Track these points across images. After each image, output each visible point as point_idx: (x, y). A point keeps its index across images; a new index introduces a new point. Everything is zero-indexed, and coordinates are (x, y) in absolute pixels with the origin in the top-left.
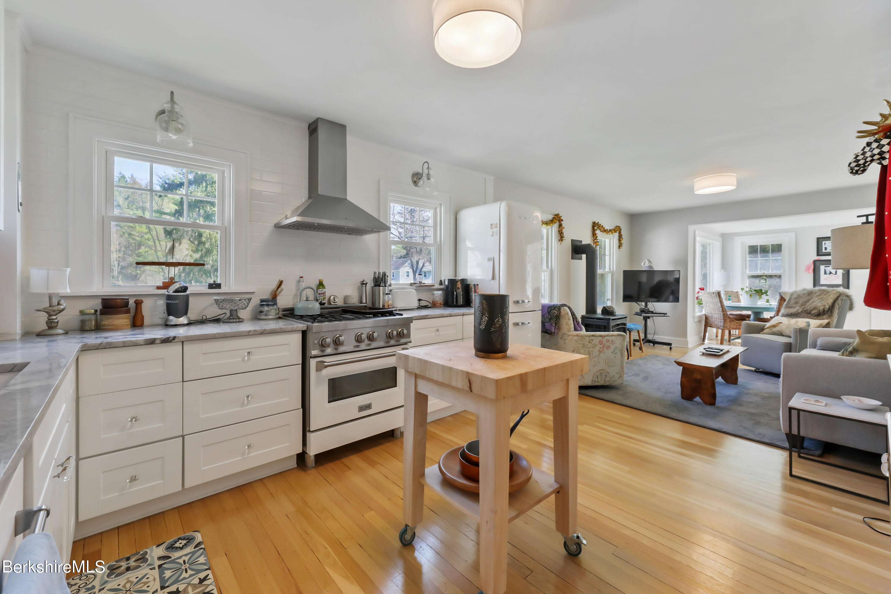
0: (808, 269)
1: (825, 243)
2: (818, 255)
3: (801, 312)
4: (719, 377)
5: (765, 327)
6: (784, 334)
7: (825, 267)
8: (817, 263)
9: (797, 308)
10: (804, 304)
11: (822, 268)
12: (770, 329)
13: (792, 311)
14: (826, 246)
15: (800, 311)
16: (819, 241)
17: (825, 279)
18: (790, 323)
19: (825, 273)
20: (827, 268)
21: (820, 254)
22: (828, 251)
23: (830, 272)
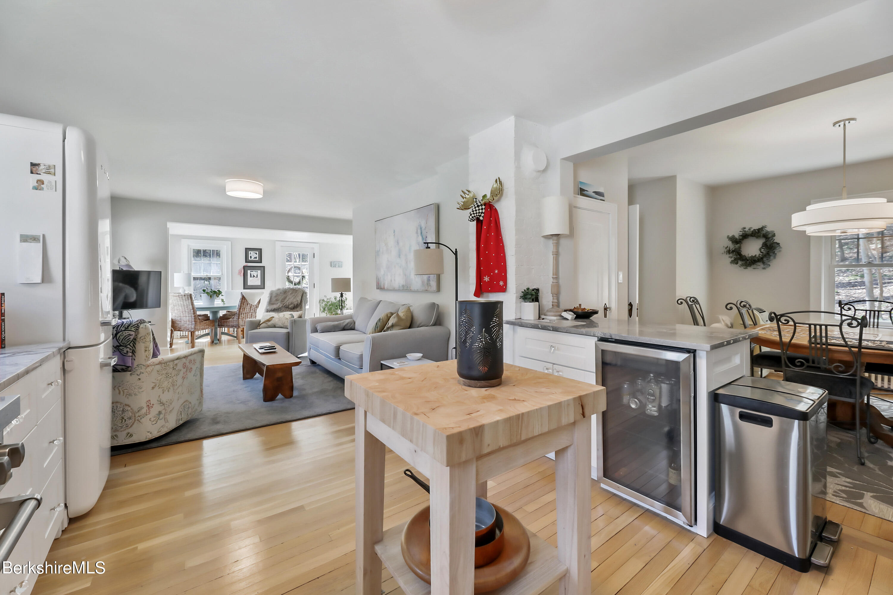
0: (240, 273)
1: (250, 253)
2: (246, 262)
3: (282, 307)
4: (256, 374)
5: (261, 323)
6: (277, 326)
7: (251, 271)
8: (246, 268)
9: (279, 304)
10: (283, 300)
11: (249, 272)
12: (266, 324)
13: (275, 306)
14: (250, 255)
16: (247, 250)
17: (251, 281)
18: (280, 316)
19: (251, 277)
20: (251, 272)
21: (247, 261)
22: (252, 259)
23: (254, 275)
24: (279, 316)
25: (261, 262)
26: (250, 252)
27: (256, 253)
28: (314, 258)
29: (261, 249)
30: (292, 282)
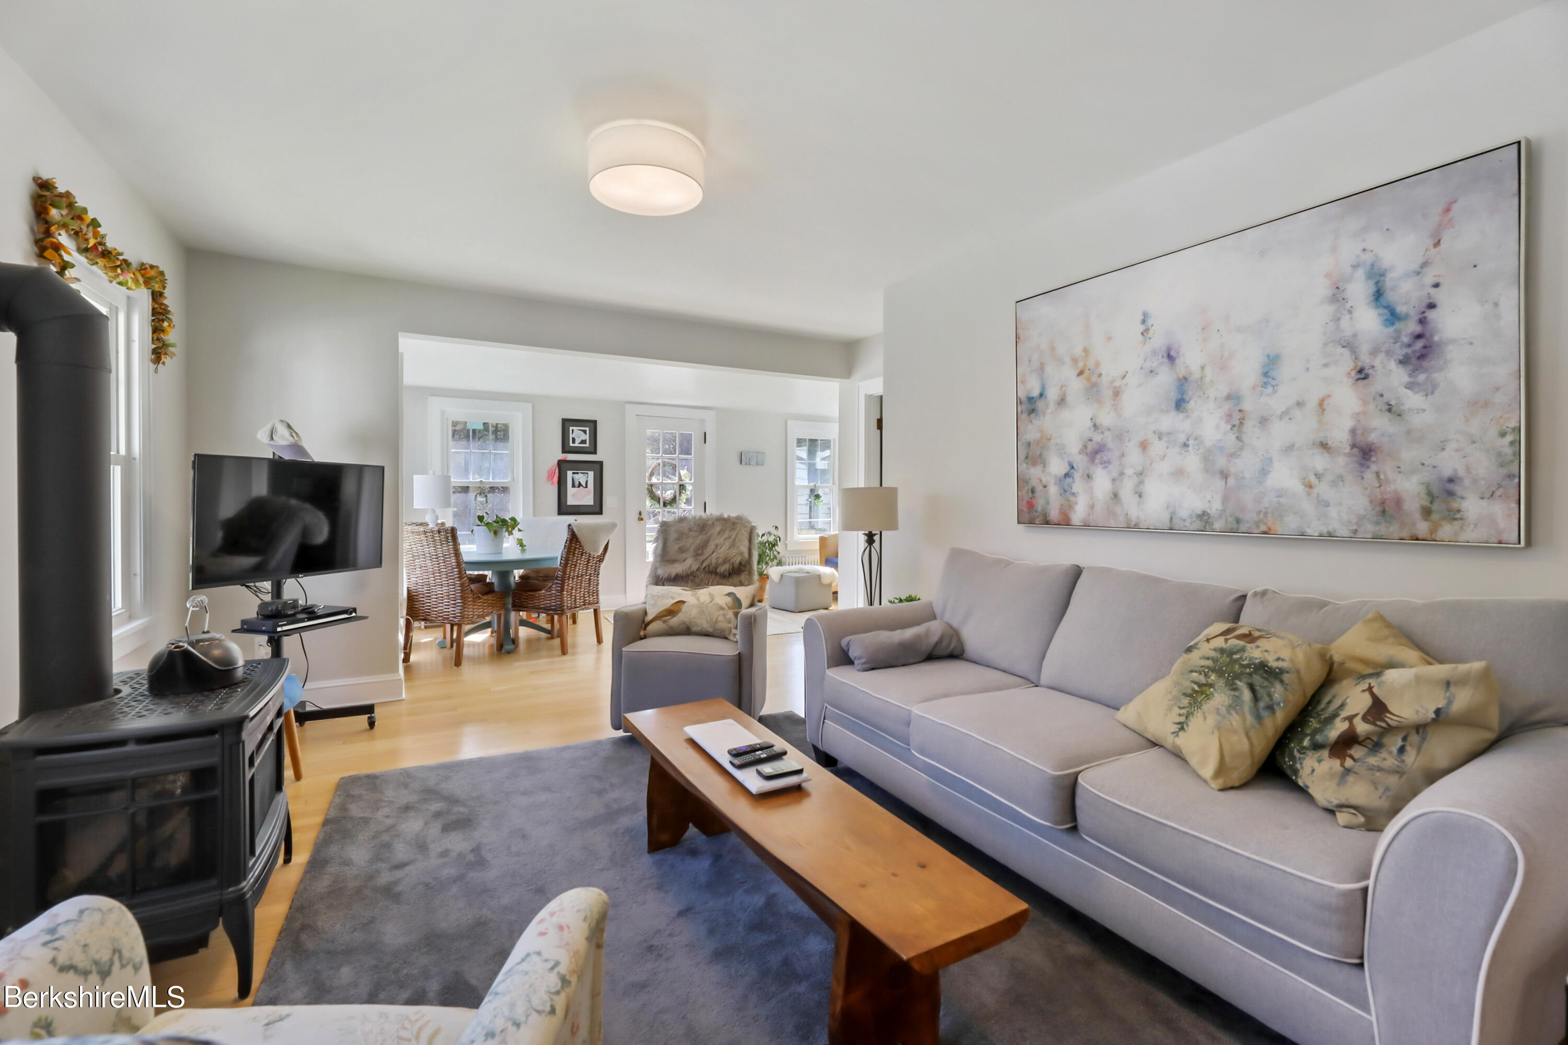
0: (550, 477)
1: (573, 430)
2: (564, 451)
3: (698, 569)
5: (650, 617)
6: (694, 629)
7: (573, 473)
8: (563, 465)
9: (689, 561)
10: (700, 552)
11: (570, 474)
12: (664, 622)
13: (678, 569)
14: (573, 436)
15: (695, 567)
16: (567, 423)
17: (573, 495)
18: (702, 599)
19: (573, 486)
20: (575, 475)
21: (566, 449)
22: (576, 445)
23: (579, 483)
24: (698, 599)
25: (595, 452)
26: (571, 428)
27: (585, 432)
28: (705, 442)
29: (596, 421)
30: (659, 498)
